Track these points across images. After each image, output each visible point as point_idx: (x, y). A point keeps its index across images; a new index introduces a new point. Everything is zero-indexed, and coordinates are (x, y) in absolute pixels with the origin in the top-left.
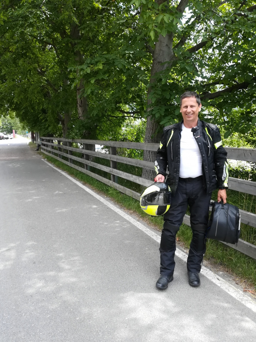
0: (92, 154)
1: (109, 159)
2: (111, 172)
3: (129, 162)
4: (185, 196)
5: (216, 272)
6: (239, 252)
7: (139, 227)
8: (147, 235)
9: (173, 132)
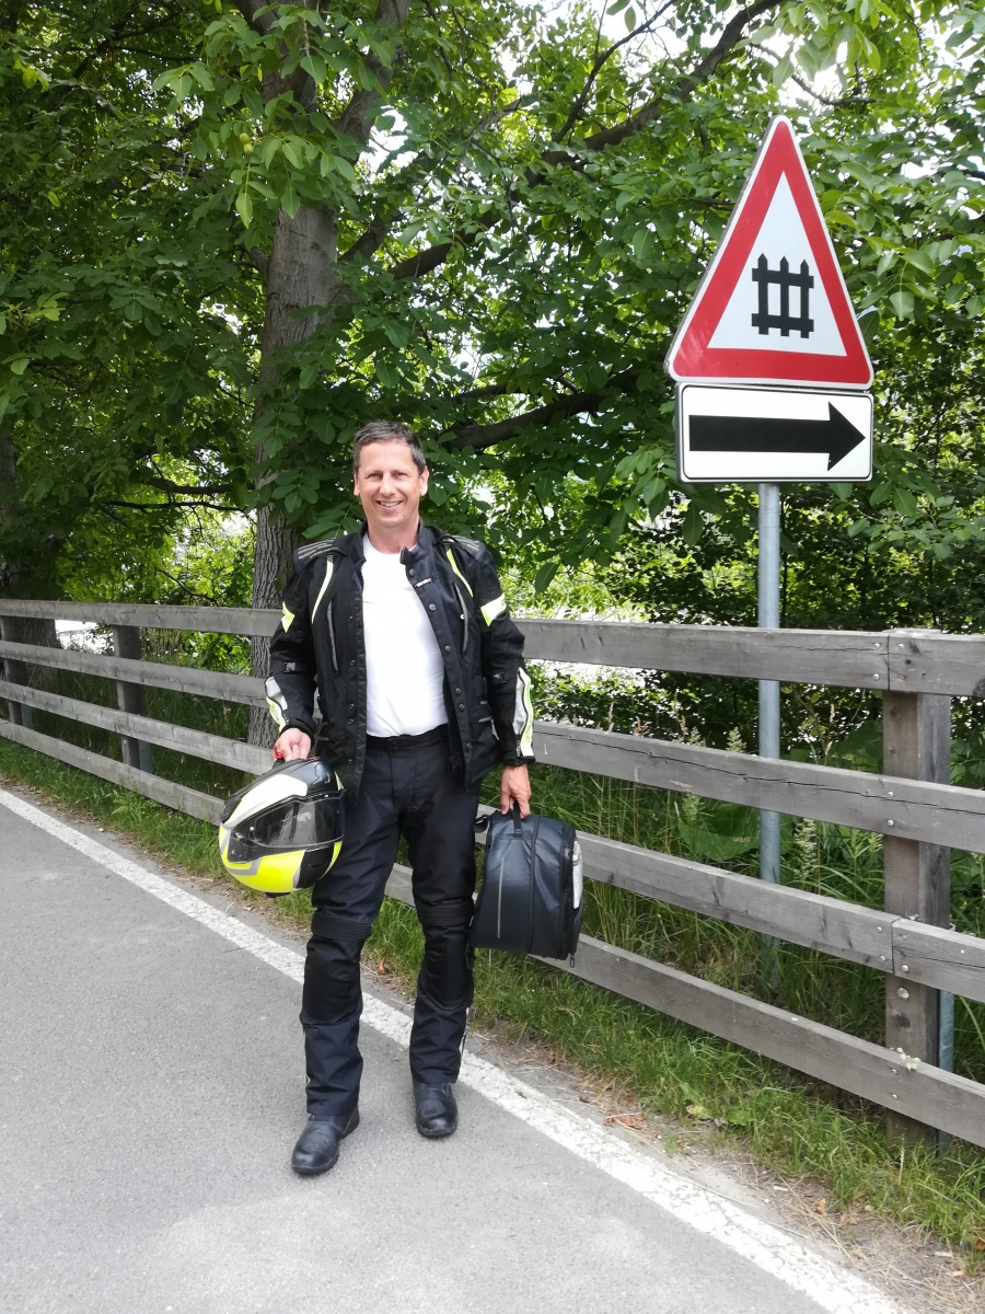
0: (38, 658)
1: (110, 675)
2: (121, 726)
3: (193, 685)
4: (388, 804)
5: (512, 1071)
6: (592, 983)
7: (234, 939)
8: (266, 967)
9: (330, 566)
